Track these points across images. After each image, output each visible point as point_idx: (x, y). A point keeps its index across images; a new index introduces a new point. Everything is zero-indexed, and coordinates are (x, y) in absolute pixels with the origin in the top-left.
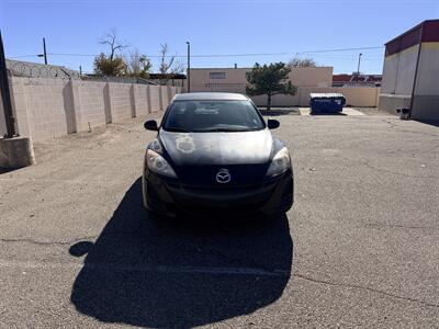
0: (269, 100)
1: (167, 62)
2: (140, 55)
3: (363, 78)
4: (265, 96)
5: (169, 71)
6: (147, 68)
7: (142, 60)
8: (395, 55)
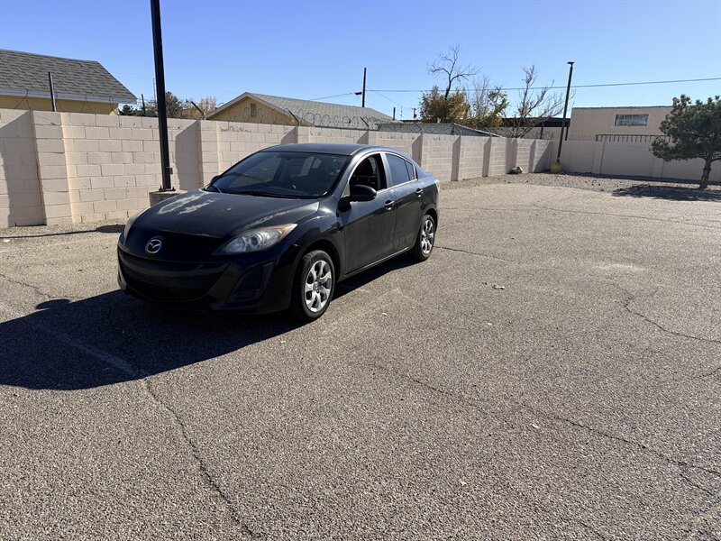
0: (708, 169)
1: (533, 97)
2: (492, 88)
5: (534, 114)
6: (500, 108)
7: (493, 95)
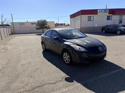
0: (43, 31)
1: (3, 20)
3: (59, 24)
4: (42, 30)
5: (5, 23)
8: (73, 18)
